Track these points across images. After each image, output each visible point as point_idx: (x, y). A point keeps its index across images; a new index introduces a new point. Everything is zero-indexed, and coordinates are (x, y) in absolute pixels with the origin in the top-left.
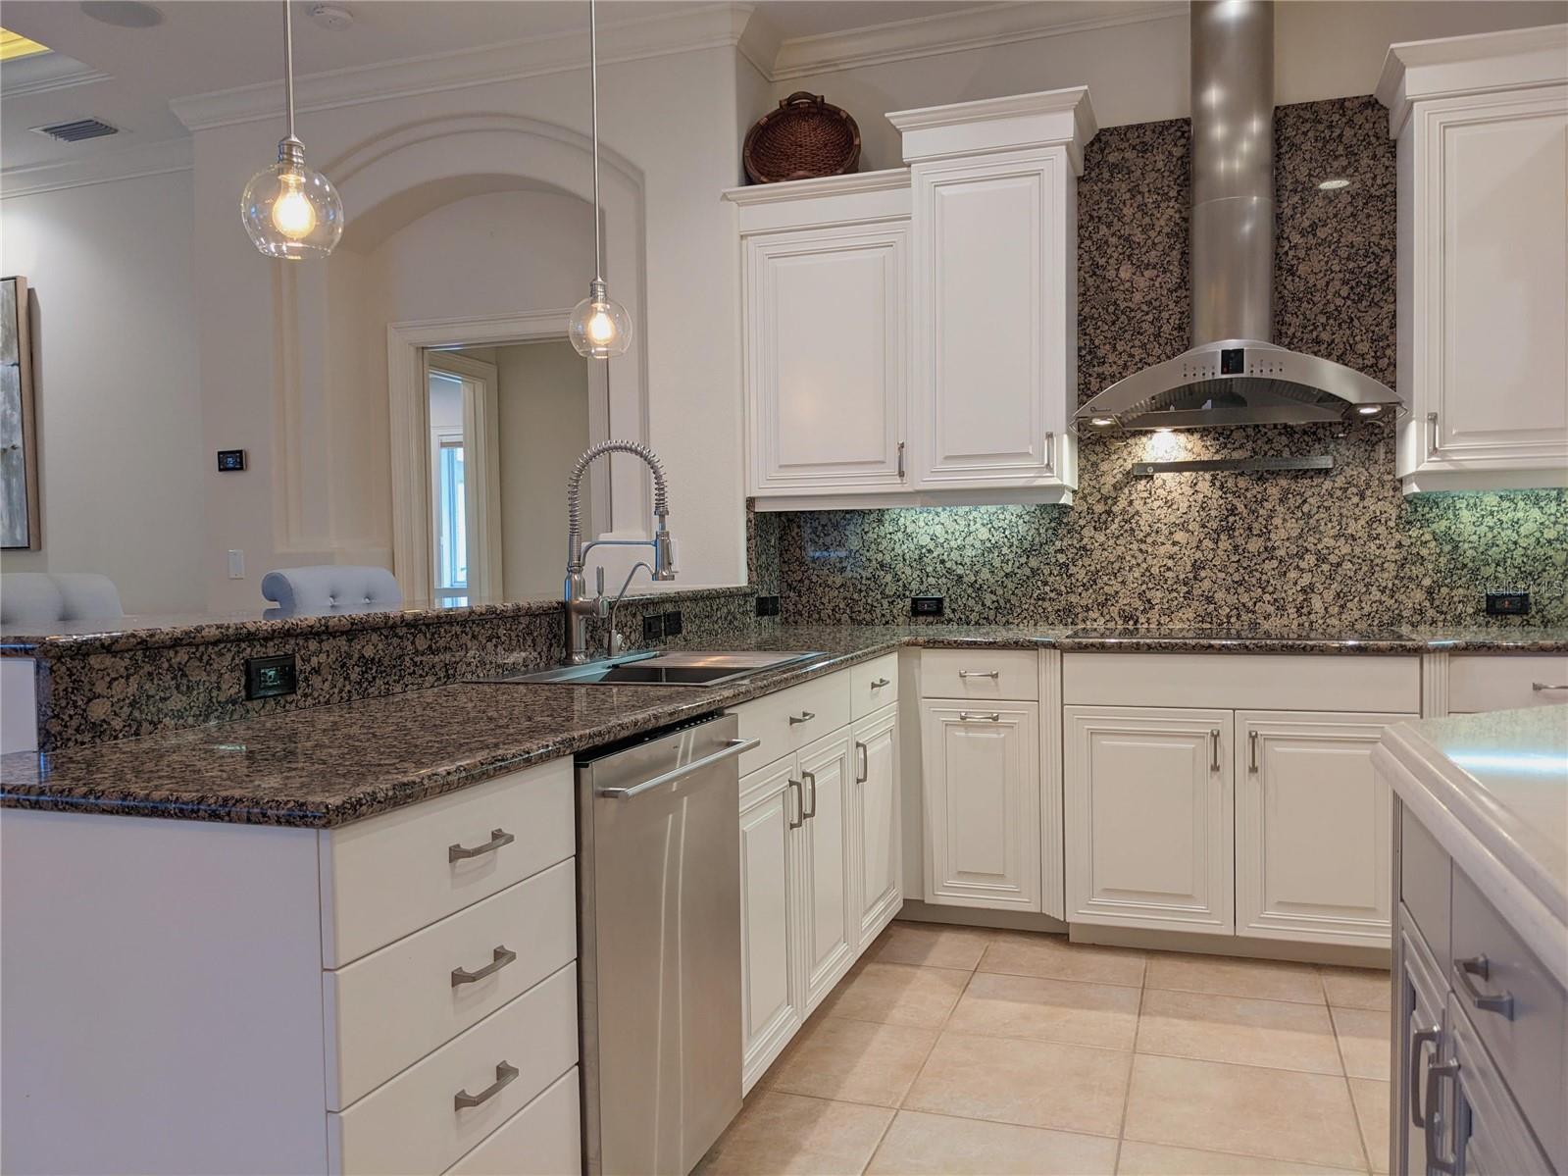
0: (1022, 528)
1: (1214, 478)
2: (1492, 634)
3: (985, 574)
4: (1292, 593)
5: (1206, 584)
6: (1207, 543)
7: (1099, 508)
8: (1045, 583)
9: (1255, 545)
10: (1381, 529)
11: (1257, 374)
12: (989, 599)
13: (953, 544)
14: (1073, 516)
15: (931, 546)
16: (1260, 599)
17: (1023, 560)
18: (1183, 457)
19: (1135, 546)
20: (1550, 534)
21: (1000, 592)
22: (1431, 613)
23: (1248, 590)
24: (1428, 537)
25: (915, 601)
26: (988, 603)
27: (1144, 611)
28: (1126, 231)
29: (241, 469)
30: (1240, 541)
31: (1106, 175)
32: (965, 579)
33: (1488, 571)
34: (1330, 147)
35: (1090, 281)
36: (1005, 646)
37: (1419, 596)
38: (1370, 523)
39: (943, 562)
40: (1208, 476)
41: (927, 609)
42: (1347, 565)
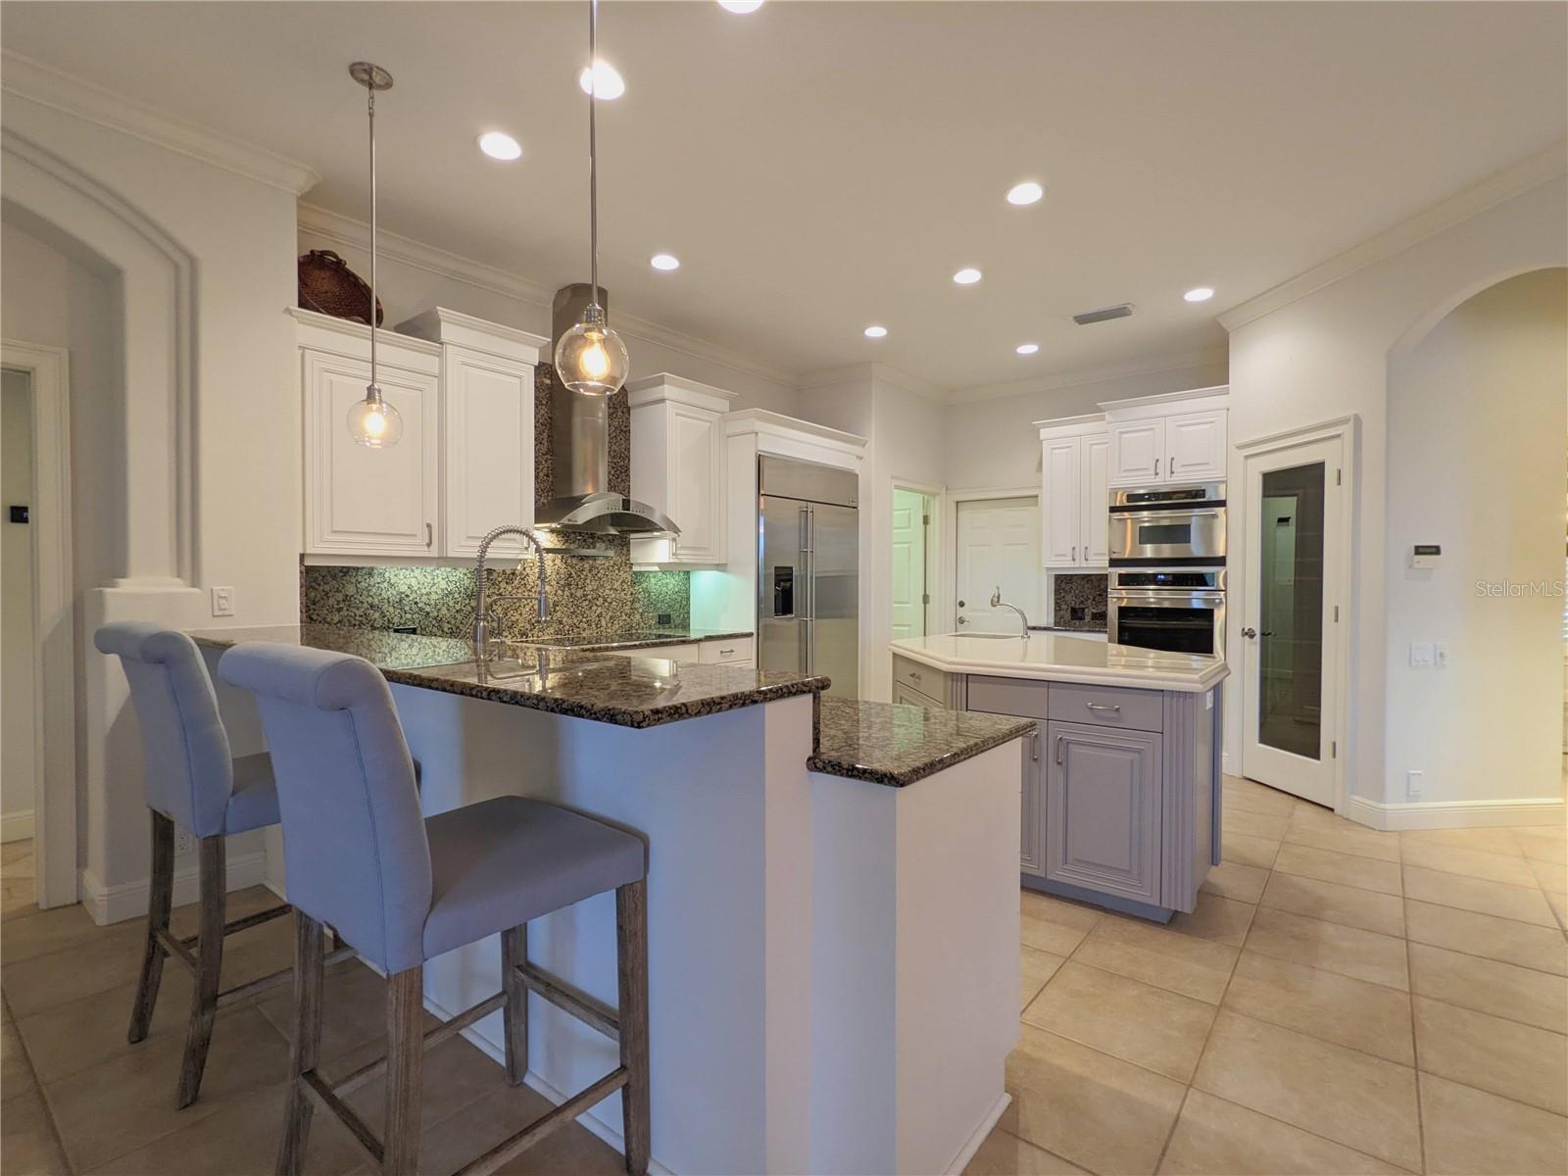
0: (467, 582)
1: (562, 557)
3: (444, 611)
6: (559, 592)
9: (579, 593)
10: (626, 586)
13: (423, 591)
15: (408, 592)
17: (467, 601)
19: (526, 594)
20: (677, 589)
21: (453, 622)
24: (641, 590)
26: (446, 630)
27: (531, 630)
30: (573, 591)
32: (431, 615)
33: (659, 605)
37: (638, 616)
38: (622, 583)
39: (416, 603)
40: (560, 556)
42: (614, 603)
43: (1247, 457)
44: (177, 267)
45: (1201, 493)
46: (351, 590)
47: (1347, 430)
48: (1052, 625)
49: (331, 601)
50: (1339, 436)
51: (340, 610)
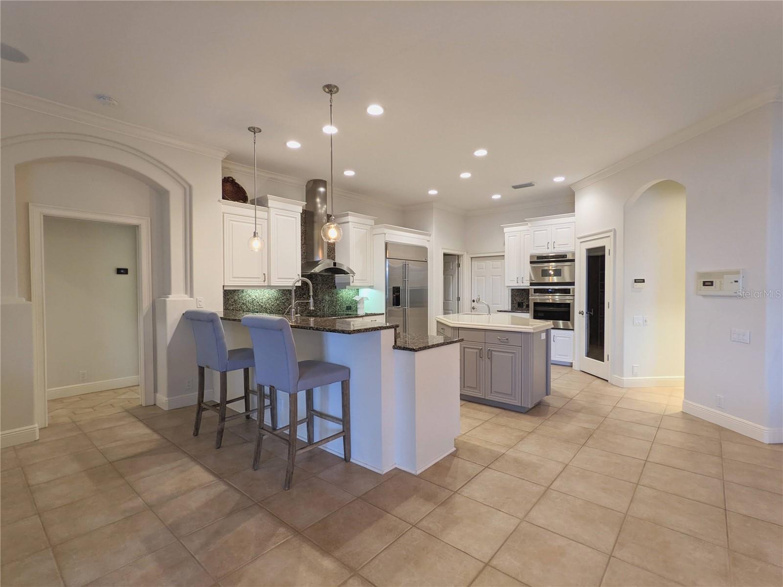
9: (316, 298)
10: (334, 295)
11: (338, 267)
13: (261, 298)
15: (255, 298)
24: (339, 296)
33: (347, 302)
37: (338, 307)
42: (329, 301)
43: (581, 242)
44: (185, 188)
45: (565, 256)
46: (236, 298)
47: (611, 234)
48: (510, 310)
49: (230, 302)
50: (609, 236)
51: (233, 305)
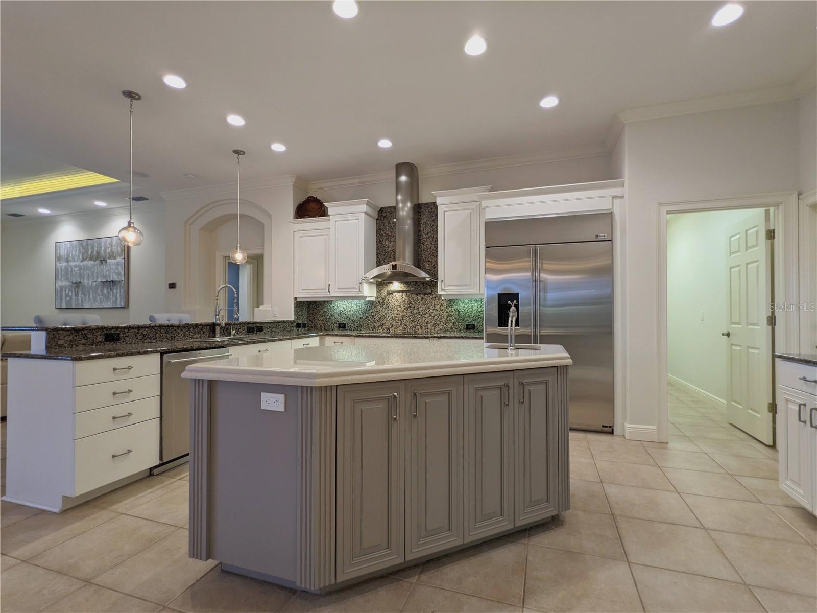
1: (407, 294)
2: (468, 334)
3: (355, 318)
4: (424, 324)
5: (405, 321)
6: (405, 310)
7: (381, 301)
8: (369, 320)
9: (416, 311)
10: (443, 308)
11: (400, 270)
12: (356, 324)
13: (348, 310)
14: (375, 303)
15: (343, 310)
16: (417, 325)
18: (400, 289)
19: (389, 311)
20: (479, 310)
21: (359, 322)
22: (454, 329)
23: (414, 323)
24: (453, 310)
25: (339, 324)
27: (391, 328)
28: (387, 233)
29: (174, 288)
30: (412, 310)
31: (383, 219)
32: (351, 319)
33: (466, 319)
34: (432, 214)
35: (379, 245)
36: (343, 336)
37: (451, 324)
39: (346, 314)
40: (405, 294)
41: (342, 326)
42: (436, 317)
46: (325, 310)
